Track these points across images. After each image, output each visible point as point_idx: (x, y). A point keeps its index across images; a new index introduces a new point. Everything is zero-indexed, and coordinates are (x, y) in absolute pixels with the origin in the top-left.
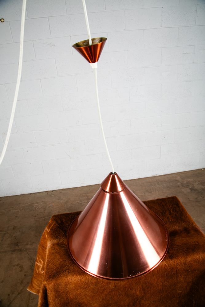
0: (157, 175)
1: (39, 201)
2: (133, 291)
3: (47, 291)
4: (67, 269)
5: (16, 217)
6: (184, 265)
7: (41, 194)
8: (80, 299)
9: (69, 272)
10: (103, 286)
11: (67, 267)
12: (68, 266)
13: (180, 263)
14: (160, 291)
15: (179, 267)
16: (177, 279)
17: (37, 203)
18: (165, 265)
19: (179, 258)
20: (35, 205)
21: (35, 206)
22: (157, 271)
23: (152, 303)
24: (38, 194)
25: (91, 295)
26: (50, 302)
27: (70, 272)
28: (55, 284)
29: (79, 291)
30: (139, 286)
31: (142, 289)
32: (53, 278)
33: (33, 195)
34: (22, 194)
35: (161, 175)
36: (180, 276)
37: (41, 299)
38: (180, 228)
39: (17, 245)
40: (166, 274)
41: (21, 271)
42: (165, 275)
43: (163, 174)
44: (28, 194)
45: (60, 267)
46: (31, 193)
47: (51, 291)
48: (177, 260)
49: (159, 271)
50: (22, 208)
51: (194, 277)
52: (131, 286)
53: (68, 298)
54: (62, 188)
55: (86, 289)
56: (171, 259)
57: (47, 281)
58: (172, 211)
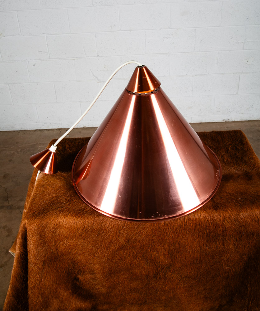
0: (230, 121)
1: (46, 142)
2: (155, 254)
3: (28, 233)
4: (60, 207)
5: (10, 161)
6: (234, 222)
7: (50, 131)
8: (75, 254)
9: (61, 210)
10: (109, 236)
11: (60, 205)
12: (62, 203)
13: (229, 218)
14: (196, 261)
15: (227, 224)
16: (223, 245)
17: (43, 145)
18: (205, 217)
19: (228, 211)
20: (40, 146)
21: (39, 149)
22: (193, 225)
23: (185, 279)
24: (45, 132)
25: (91, 250)
26: (30, 250)
27: (63, 211)
28: (39, 225)
29: (74, 241)
30: (163, 246)
31: (168, 253)
32: (37, 216)
33: (39, 132)
34: (21, 130)
35: (236, 120)
36: (228, 240)
37: (19, 247)
38: (238, 172)
39: (7, 200)
40: (205, 233)
41: (8, 236)
42: (205, 235)
43: (239, 120)
44: (32, 131)
45: (51, 204)
46: (35, 129)
47: (33, 234)
48: (224, 212)
49: (196, 226)
50: (20, 150)
51: (250, 247)
52: (151, 244)
53: (57, 249)
54: (82, 126)
55: (84, 239)
56: (216, 210)
57: (28, 219)
58: (231, 148)
